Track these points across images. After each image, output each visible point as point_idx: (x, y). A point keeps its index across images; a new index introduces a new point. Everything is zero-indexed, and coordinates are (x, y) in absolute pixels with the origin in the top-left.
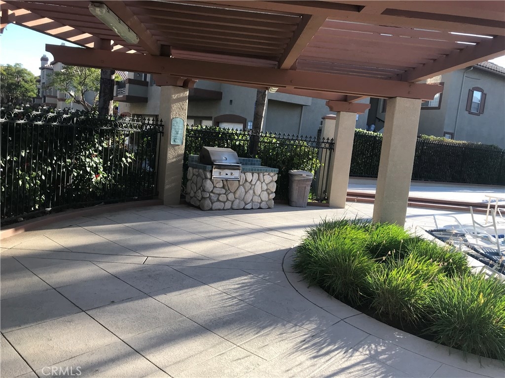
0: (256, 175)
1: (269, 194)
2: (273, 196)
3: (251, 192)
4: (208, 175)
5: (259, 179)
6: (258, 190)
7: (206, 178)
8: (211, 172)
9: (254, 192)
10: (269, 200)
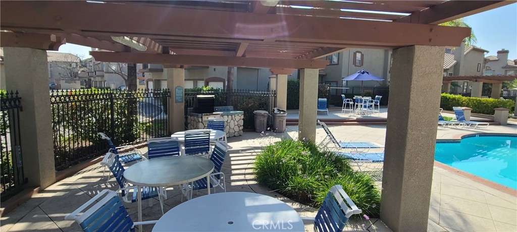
0: (230, 117)
1: (239, 127)
2: (242, 128)
3: (228, 127)
4: (200, 120)
5: (232, 119)
6: (232, 125)
7: (199, 122)
8: (202, 117)
9: (230, 127)
10: (240, 130)
